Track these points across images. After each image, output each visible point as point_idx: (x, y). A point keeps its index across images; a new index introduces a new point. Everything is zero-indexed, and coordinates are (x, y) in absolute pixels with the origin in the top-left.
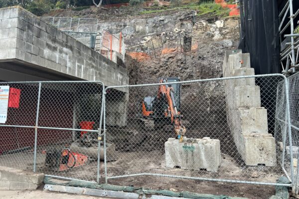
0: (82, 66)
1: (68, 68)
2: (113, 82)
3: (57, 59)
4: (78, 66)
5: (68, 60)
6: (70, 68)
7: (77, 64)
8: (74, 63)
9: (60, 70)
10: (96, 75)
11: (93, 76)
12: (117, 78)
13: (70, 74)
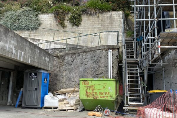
0: (23, 52)
1: (13, 54)
2: (42, 63)
3: (7, 48)
4: (20, 52)
5: (14, 49)
6: (14, 54)
7: (19, 51)
8: (17, 51)
9: (9, 55)
10: (31, 59)
11: (29, 59)
12: (45, 60)
13: (14, 58)
